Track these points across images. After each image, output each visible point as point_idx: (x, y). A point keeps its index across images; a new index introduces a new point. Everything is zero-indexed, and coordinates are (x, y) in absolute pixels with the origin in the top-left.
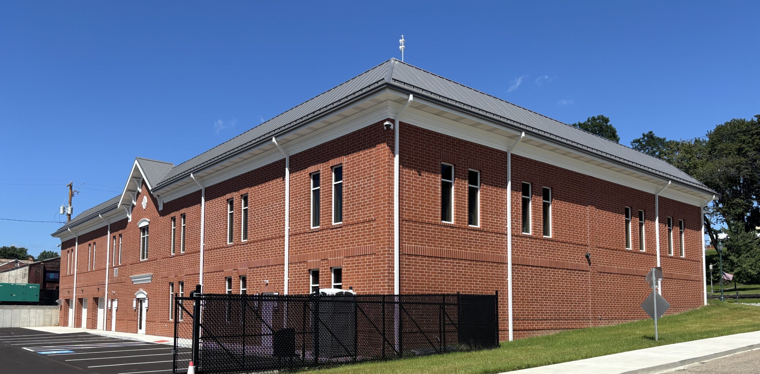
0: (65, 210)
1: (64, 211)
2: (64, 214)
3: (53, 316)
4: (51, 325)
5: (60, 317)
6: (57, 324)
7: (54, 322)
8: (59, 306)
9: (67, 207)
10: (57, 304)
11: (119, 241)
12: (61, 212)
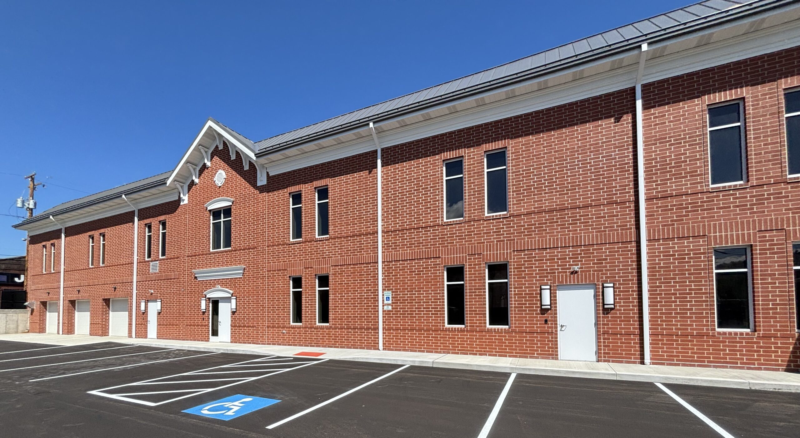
0: (24, 203)
1: (23, 205)
2: (23, 207)
3: (19, 322)
4: (17, 332)
5: (30, 323)
6: (27, 331)
7: (21, 328)
8: (29, 309)
9: (28, 200)
10: (25, 307)
11: (159, 229)
12: (19, 204)
